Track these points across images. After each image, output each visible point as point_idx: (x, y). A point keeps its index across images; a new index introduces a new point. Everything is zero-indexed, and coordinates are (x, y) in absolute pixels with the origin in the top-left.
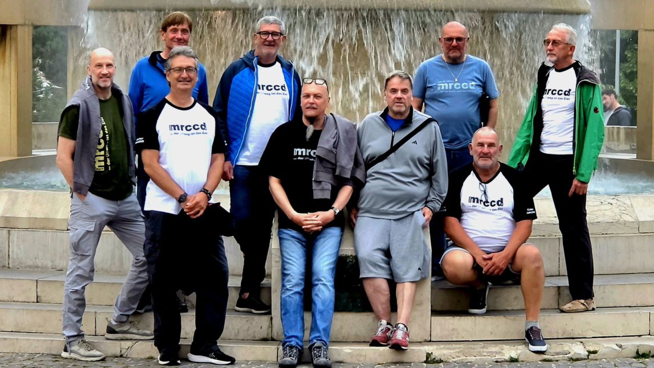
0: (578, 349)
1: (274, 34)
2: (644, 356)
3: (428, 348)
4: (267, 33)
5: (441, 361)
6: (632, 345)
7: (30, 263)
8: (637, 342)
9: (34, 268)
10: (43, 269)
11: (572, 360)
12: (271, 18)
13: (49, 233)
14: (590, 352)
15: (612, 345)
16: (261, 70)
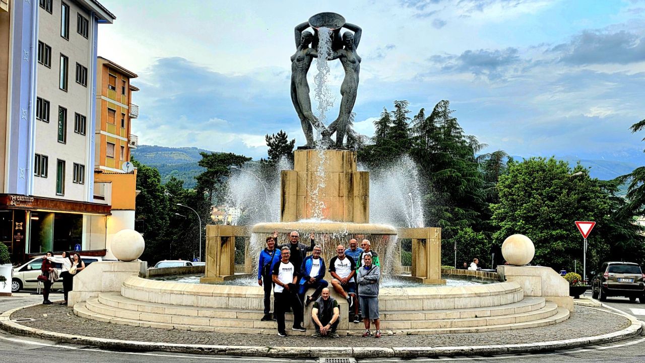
0: (390, 332)
1: (318, 250)
2: (410, 334)
3: (348, 332)
4: (317, 250)
5: (351, 335)
6: (405, 331)
7: (235, 307)
8: (408, 330)
9: (236, 308)
10: (239, 309)
11: (388, 335)
12: (318, 246)
13: (240, 298)
14: (394, 333)
15: (400, 331)
16: (314, 260)
